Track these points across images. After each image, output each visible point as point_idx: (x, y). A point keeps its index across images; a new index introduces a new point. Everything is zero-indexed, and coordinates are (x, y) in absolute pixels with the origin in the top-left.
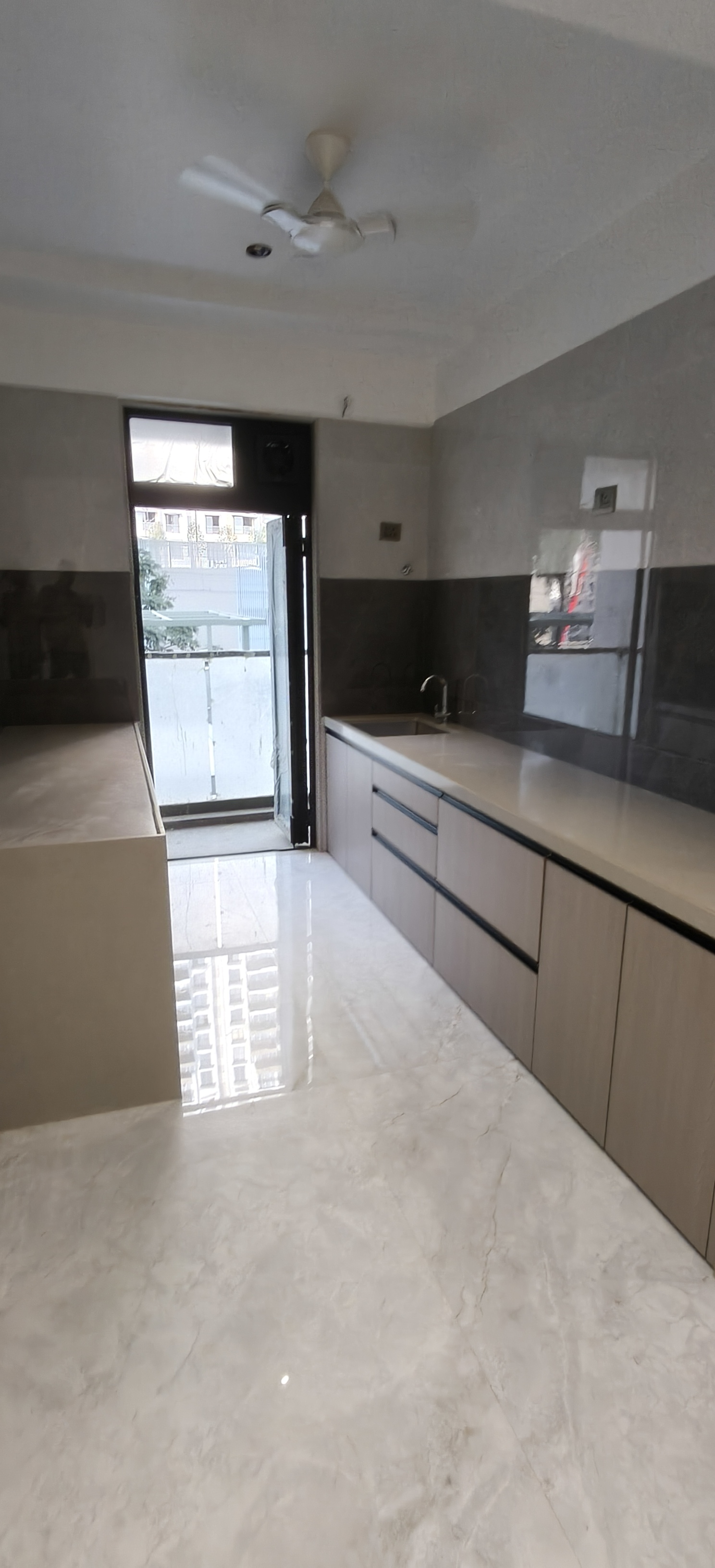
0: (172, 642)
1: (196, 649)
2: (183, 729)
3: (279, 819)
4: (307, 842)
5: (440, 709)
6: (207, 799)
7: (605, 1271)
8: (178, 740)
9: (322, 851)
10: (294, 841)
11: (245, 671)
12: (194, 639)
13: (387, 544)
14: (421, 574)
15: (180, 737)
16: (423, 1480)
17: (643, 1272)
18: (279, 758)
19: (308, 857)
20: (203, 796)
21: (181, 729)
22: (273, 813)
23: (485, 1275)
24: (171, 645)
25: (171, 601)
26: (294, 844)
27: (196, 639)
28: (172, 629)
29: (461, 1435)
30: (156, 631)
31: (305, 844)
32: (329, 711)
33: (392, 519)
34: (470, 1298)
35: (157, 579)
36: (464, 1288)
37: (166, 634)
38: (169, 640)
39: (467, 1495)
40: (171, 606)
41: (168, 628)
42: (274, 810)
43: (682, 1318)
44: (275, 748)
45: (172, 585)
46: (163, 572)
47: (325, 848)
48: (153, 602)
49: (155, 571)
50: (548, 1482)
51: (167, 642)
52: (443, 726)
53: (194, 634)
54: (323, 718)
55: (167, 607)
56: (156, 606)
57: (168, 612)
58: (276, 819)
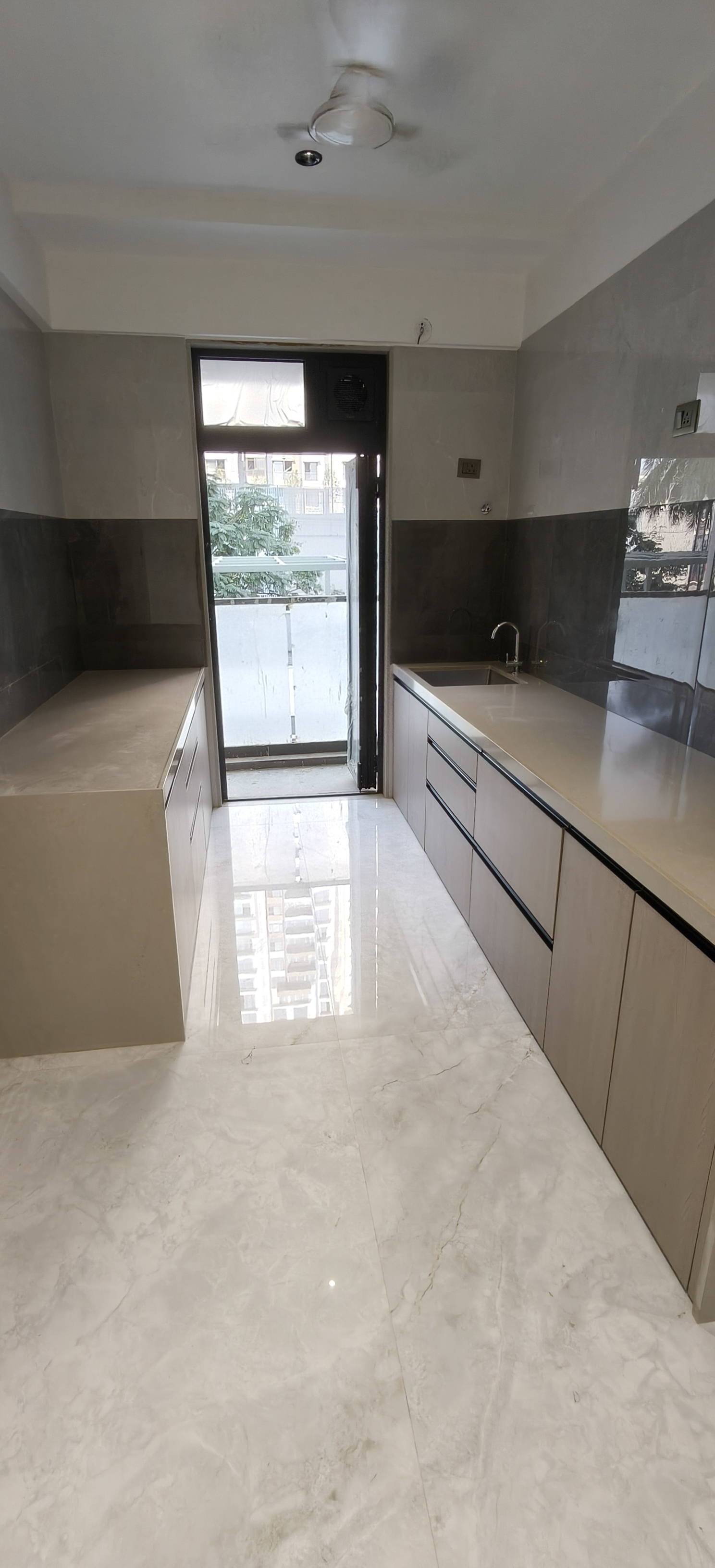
0: (298, 587)
1: (319, 594)
2: (264, 673)
3: (350, 765)
4: (375, 788)
5: (512, 658)
6: (287, 742)
7: (567, 1287)
8: (259, 683)
9: (388, 797)
10: (360, 787)
11: (326, 616)
12: (317, 583)
13: (465, 483)
14: (501, 513)
15: (261, 682)
16: (307, 1490)
17: (609, 1295)
18: (352, 705)
19: (371, 805)
20: (283, 739)
21: (262, 673)
22: (346, 757)
23: (434, 1270)
24: (297, 589)
25: (298, 547)
26: (360, 789)
27: (320, 583)
28: (297, 574)
29: (360, 1445)
30: (282, 577)
31: (372, 789)
32: (400, 659)
33: (471, 455)
34: (410, 1293)
35: (286, 525)
36: (407, 1281)
37: (292, 578)
38: (295, 584)
39: (348, 1516)
40: (297, 551)
41: (294, 573)
42: (347, 755)
43: (640, 1357)
44: (349, 694)
45: (298, 530)
46: (291, 518)
47: (390, 794)
48: (281, 548)
49: (283, 518)
50: (438, 1519)
51: (293, 585)
52: (514, 676)
53: (318, 578)
54: (391, 666)
55: (294, 552)
56: (283, 551)
57: (295, 557)
58: (348, 764)
